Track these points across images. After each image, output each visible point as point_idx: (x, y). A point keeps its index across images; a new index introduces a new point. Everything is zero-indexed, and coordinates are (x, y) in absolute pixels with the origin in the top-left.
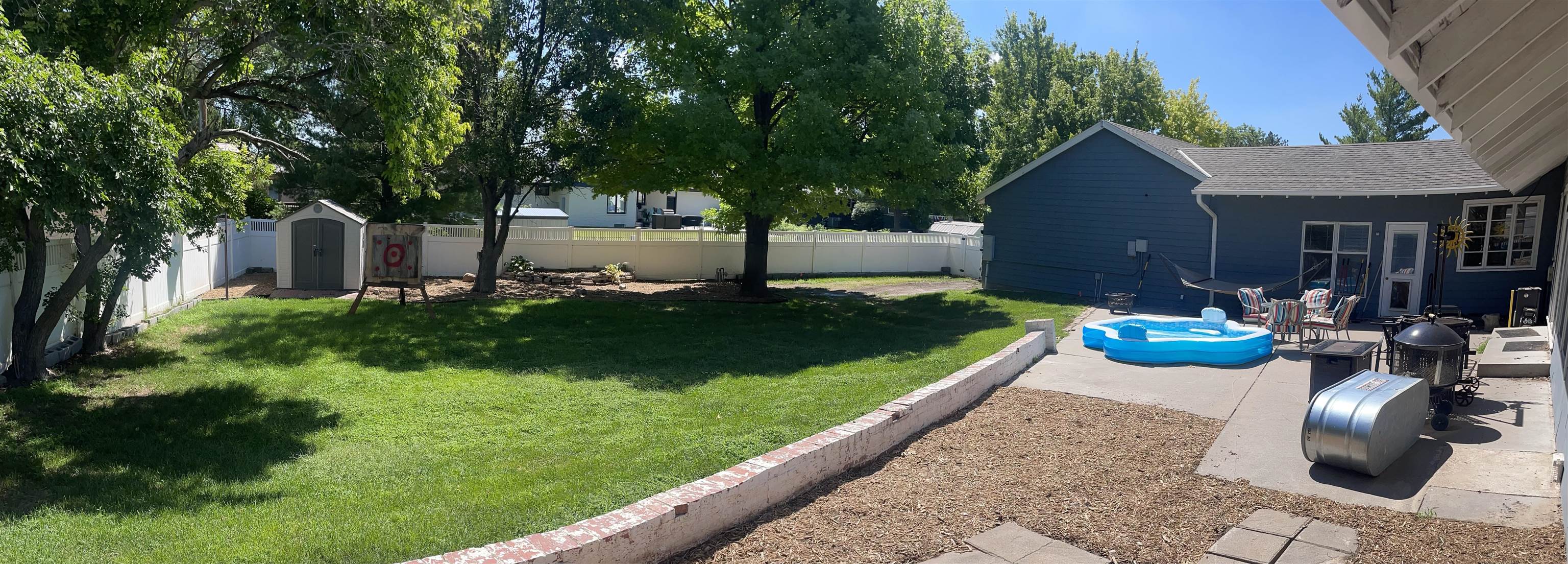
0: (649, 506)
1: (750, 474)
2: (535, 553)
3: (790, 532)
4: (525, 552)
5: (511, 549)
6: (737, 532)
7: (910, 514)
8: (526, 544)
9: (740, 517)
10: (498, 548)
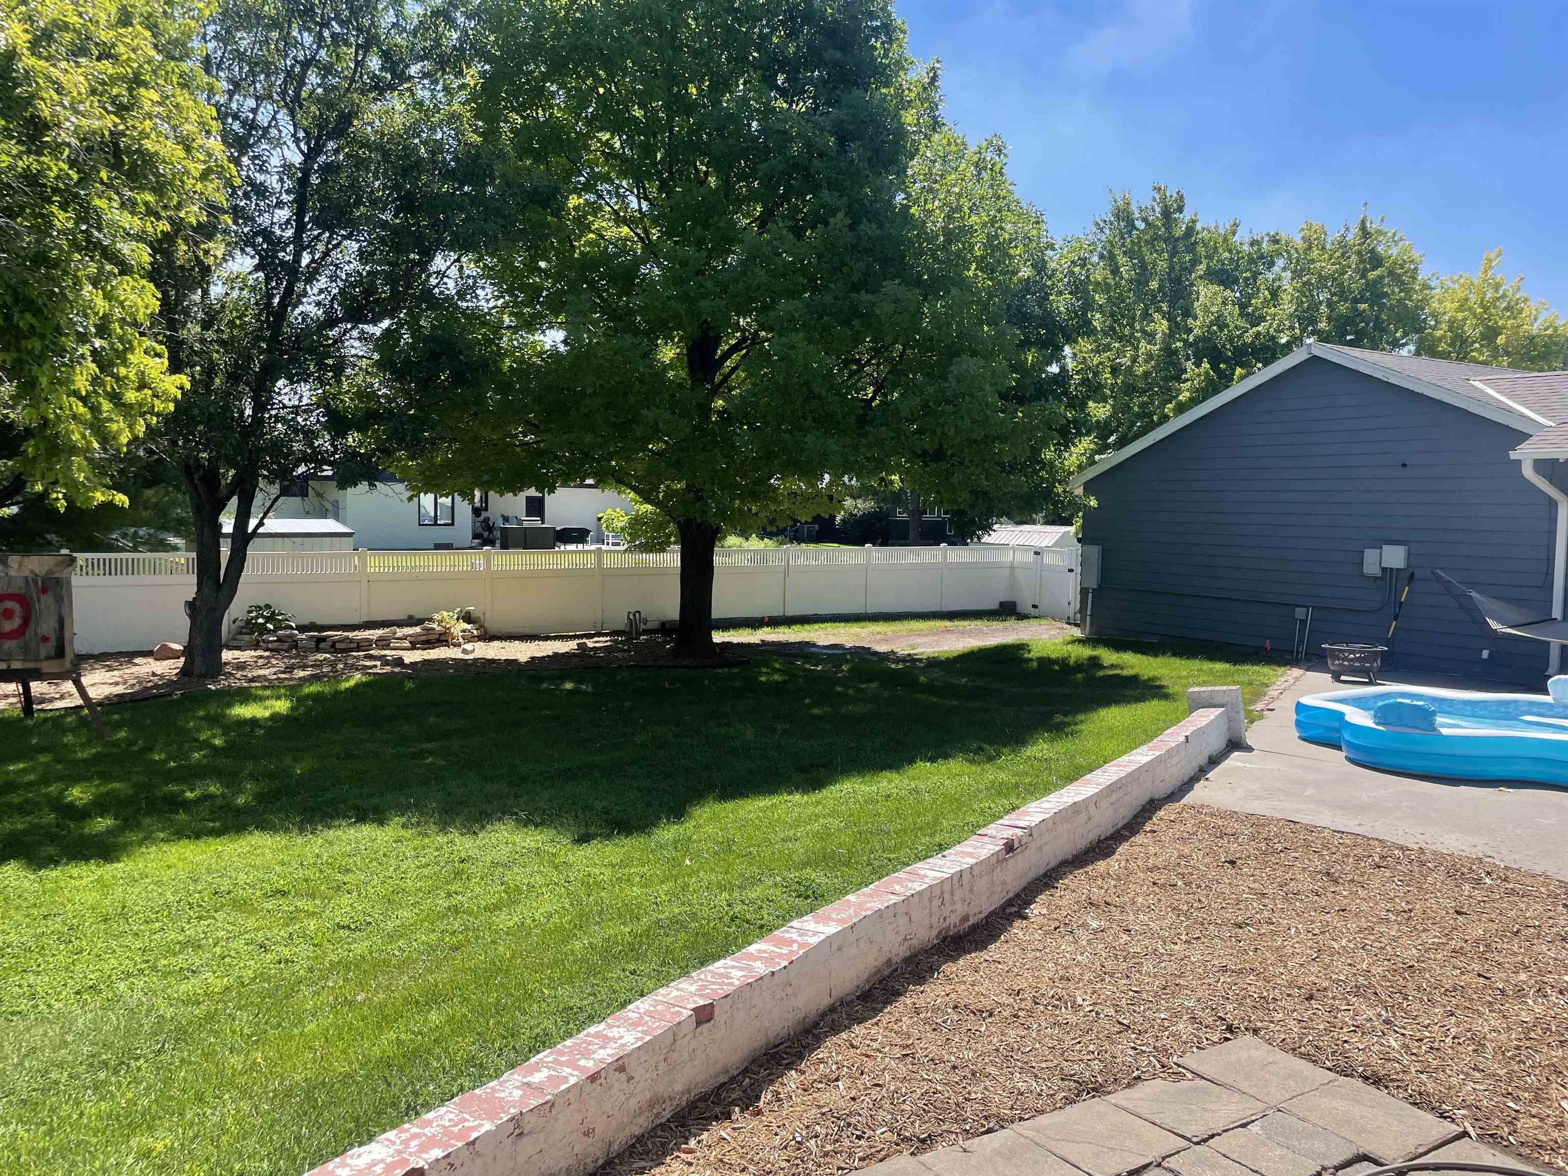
0: (648, 1011)
1: (801, 946)
2: (475, 1128)
3: (875, 1045)
4: (456, 1130)
5: (428, 1131)
6: (788, 1050)
7: (1066, 1014)
8: (452, 1116)
9: (790, 1023)
10: (404, 1136)
